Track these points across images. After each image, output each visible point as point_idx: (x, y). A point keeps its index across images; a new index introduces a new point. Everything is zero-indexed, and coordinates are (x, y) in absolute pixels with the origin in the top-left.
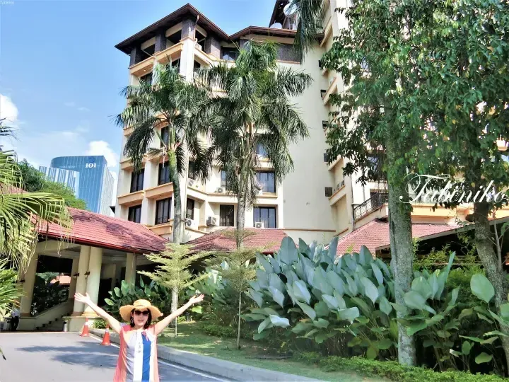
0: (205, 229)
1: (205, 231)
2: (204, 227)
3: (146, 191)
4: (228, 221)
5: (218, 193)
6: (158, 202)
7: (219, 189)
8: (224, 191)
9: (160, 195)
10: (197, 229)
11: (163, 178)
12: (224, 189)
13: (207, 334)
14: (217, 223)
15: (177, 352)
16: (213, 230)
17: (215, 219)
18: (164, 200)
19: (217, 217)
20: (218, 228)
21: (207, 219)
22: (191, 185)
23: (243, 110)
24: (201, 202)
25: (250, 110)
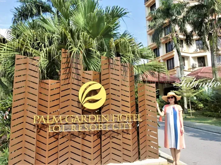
0: (192, 69)
1: (192, 70)
2: (191, 69)
3: (161, 57)
4: (202, 64)
5: (196, 52)
6: (167, 61)
7: (196, 50)
8: (199, 51)
9: (168, 57)
10: (187, 70)
11: (168, 49)
12: (198, 49)
13: (206, 116)
14: (197, 66)
15: (197, 124)
16: (195, 69)
17: (196, 64)
18: (170, 59)
19: (196, 63)
20: (198, 68)
21: (191, 65)
22: (182, 50)
23: (212, 7)
24: (188, 58)
25: (216, 7)
